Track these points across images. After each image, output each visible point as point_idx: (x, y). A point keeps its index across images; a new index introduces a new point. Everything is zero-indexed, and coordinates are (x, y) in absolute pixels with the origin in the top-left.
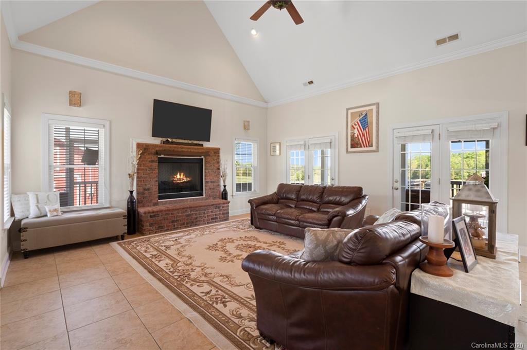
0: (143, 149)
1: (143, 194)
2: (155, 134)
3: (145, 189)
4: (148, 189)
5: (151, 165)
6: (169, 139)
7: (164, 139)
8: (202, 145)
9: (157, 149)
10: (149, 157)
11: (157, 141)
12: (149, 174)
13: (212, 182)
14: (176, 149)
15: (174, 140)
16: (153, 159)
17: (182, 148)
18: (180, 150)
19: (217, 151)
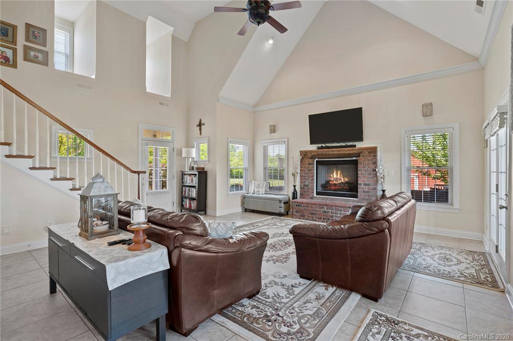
0: (304, 155)
1: (304, 189)
2: (312, 142)
3: (304, 185)
4: (307, 186)
5: (309, 167)
6: (323, 145)
7: (320, 145)
8: (355, 146)
9: (313, 154)
10: (307, 161)
11: (314, 147)
12: (307, 174)
13: (365, 185)
14: (327, 153)
15: (327, 145)
16: (310, 162)
17: (333, 151)
18: (331, 153)
19: (373, 151)
